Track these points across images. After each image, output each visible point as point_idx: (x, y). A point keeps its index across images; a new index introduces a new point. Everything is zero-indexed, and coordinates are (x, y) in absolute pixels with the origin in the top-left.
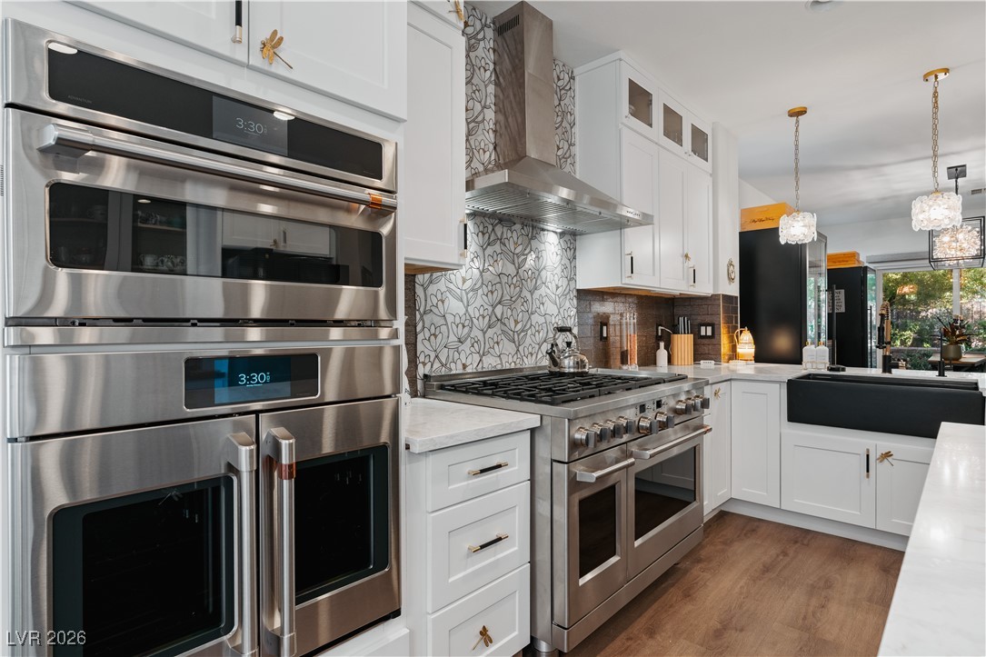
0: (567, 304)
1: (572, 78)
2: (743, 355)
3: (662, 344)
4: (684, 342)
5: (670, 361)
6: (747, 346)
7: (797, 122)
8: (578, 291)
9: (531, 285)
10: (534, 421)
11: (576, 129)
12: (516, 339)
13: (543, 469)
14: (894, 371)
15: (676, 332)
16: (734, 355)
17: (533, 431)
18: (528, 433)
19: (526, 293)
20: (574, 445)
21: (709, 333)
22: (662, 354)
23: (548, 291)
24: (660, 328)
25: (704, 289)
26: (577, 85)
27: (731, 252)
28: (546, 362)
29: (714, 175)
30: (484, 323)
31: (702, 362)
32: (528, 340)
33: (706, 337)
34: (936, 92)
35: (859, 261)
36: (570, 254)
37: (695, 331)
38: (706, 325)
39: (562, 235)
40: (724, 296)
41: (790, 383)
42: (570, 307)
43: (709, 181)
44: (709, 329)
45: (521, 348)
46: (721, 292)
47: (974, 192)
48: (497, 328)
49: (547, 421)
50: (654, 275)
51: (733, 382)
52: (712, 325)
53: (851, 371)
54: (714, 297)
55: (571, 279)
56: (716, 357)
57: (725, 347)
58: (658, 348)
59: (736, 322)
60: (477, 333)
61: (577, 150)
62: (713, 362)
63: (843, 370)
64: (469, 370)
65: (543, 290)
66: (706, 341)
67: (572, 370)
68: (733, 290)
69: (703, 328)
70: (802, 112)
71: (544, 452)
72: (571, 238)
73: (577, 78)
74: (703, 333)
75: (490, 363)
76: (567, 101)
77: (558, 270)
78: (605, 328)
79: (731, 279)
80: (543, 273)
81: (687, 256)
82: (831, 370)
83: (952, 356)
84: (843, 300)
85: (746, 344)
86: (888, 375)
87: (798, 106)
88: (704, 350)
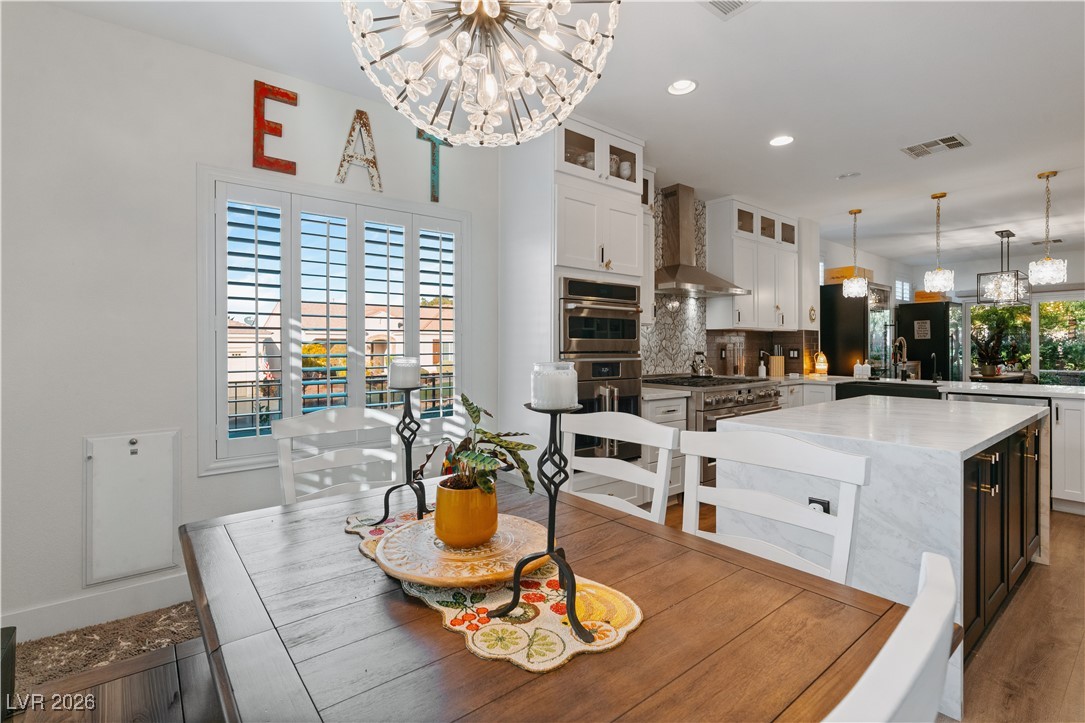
1: (704, 207)
2: (820, 370)
3: (762, 362)
4: (778, 362)
5: (768, 373)
7: (855, 218)
8: (707, 331)
9: (680, 328)
10: (688, 394)
11: (707, 236)
12: (673, 359)
13: (692, 415)
15: (773, 355)
16: (813, 370)
17: (687, 398)
19: (678, 333)
20: (706, 404)
21: (796, 356)
22: (762, 370)
23: (690, 331)
24: (761, 352)
25: (791, 326)
26: (707, 211)
27: (813, 301)
28: (689, 371)
29: (799, 252)
30: (656, 350)
31: (790, 374)
32: (679, 359)
33: (794, 358)
34: (938, 206)
36: (702, 310)
37: (786, 354)
38: (794, 350)
39: (697, 299)
40: (806, 331)
41: (837, 385)
42: (703, 338)
43: (796, 256)
44: (796, 352)
45: (675, 363)
46: (804, 328)
48: (663, 353)
49: (694, 394)
50: (754, 321)
51: (804, 386)
52: (798, 350)
53: (882, 380)
54: (799, 332)
55: (703, 324)
56: (801, 371)
57: (807, 364)
58: (760, 365)
59: (817, 348)
60: (653, 355)
61: (707, 248)
62: (798, 374)
63: (878, 379)
64: (650, 373)
65: (687, 331)
66: (794, 361)
67: (704, 375)
68: (816, 326)
69: (791, 352)
70: (860, 212)
71: (692, 407)
72: (703, 301)
73: (707, 208)
74: (792, 355)
75: (660, 370)
76: (701, 221)
77: (696, 319)
78: (723, 352)
79: (813, 320)
80: (687, 321)
81: (777, 307)
82: (870, 379)
83: (988, 372)
84: (929, 329)
85: (822, 363)
86: (904, 382)
87: (855, 208)
88: (792, 366)
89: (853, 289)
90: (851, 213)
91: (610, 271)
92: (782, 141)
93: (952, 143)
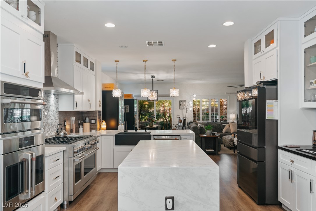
0: (56, 116)
2: (103, 128)
3: (81, 126)
4: (87, 125)
5: (83, 131)
6: (104, 126)
7: (117, 64)
8: (59, 111)
9: (47, 111)
10: (64, 148)
13: (66, 160)
14: (137, 131)
15: (85, 122)
16: (101, 129)
17: (63, 151)
18: (63, 152)
19: (46, 114)
20: (75, 153)
21: (94, 122)
22: (81, 129)
23: (52, 112)
24: (80, 121)
25: (93, 109)
26: (59, 48)
27: (99, 98)
29: (95, 75)
31: (92, 131)
32: (47, 128)
33: (93, 123)
34: (145, 65)
35: (132, 97)
36: (57, 100)
37: (90, 121)
38: (93, 120)
39: (55, 95)
40: (98, 111)
41: (116, 135)
42: (57, 116)
43: (94, 77)
44: (94, 121)
45: (45, 130)
46: (97, 110)
47: (157, 81)
50: (81, 107)
51: (102, 136)
52: (95, 120)
53: (129, 131)
54: (95, 111)
55: (57, 108)
56: (96, 129)
57: (98, 126)
58: (80, 127)
59: (101, 119)
62: (95, 131)
63: (127, 131)
65: (50, 112)
66: (93, 124)
67: (63, 136)
68: (100, 109)
69: (92, 121)
70: (119, 61)
71: (67, 155)
72: (57, 96)
73: (59, 46)
74: (92, 122)
77: (54, 106)
78: (66, 122)
79: (100, 106)
80: (50, 107)
81: (89, 100)
82: (125, 131)
83: (151, 125)
84: (128, 109)
85: (104, 125)
86: (136, 132)
87: (117, 60)
88: (93, 127)
89: (117, 93)
90: (116, 61)
91: (28, 78)
92: (110, 25)
93: (161, 43)
